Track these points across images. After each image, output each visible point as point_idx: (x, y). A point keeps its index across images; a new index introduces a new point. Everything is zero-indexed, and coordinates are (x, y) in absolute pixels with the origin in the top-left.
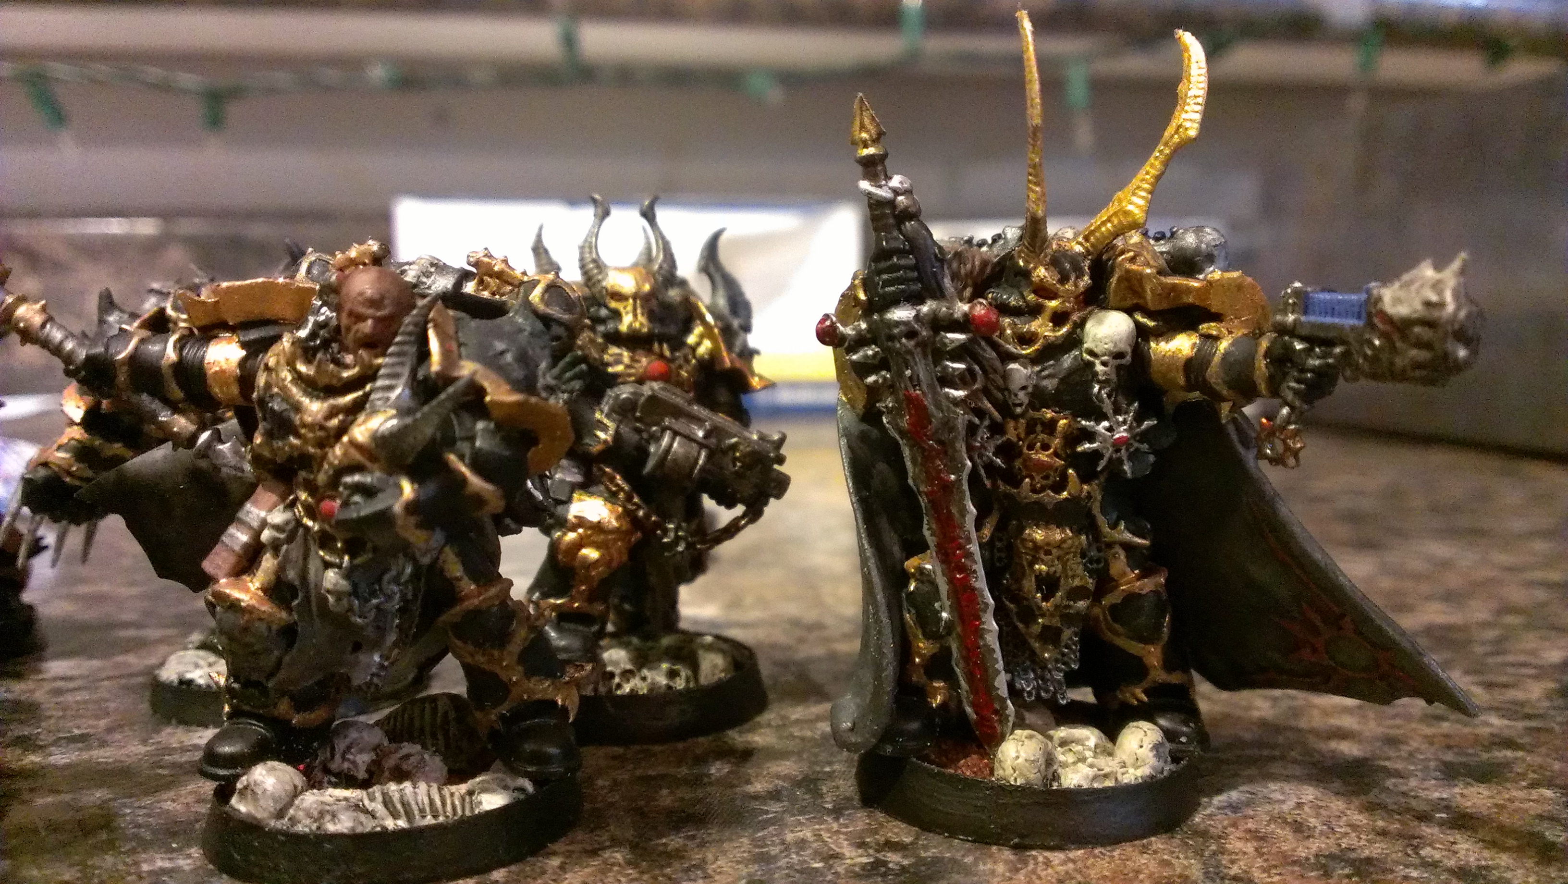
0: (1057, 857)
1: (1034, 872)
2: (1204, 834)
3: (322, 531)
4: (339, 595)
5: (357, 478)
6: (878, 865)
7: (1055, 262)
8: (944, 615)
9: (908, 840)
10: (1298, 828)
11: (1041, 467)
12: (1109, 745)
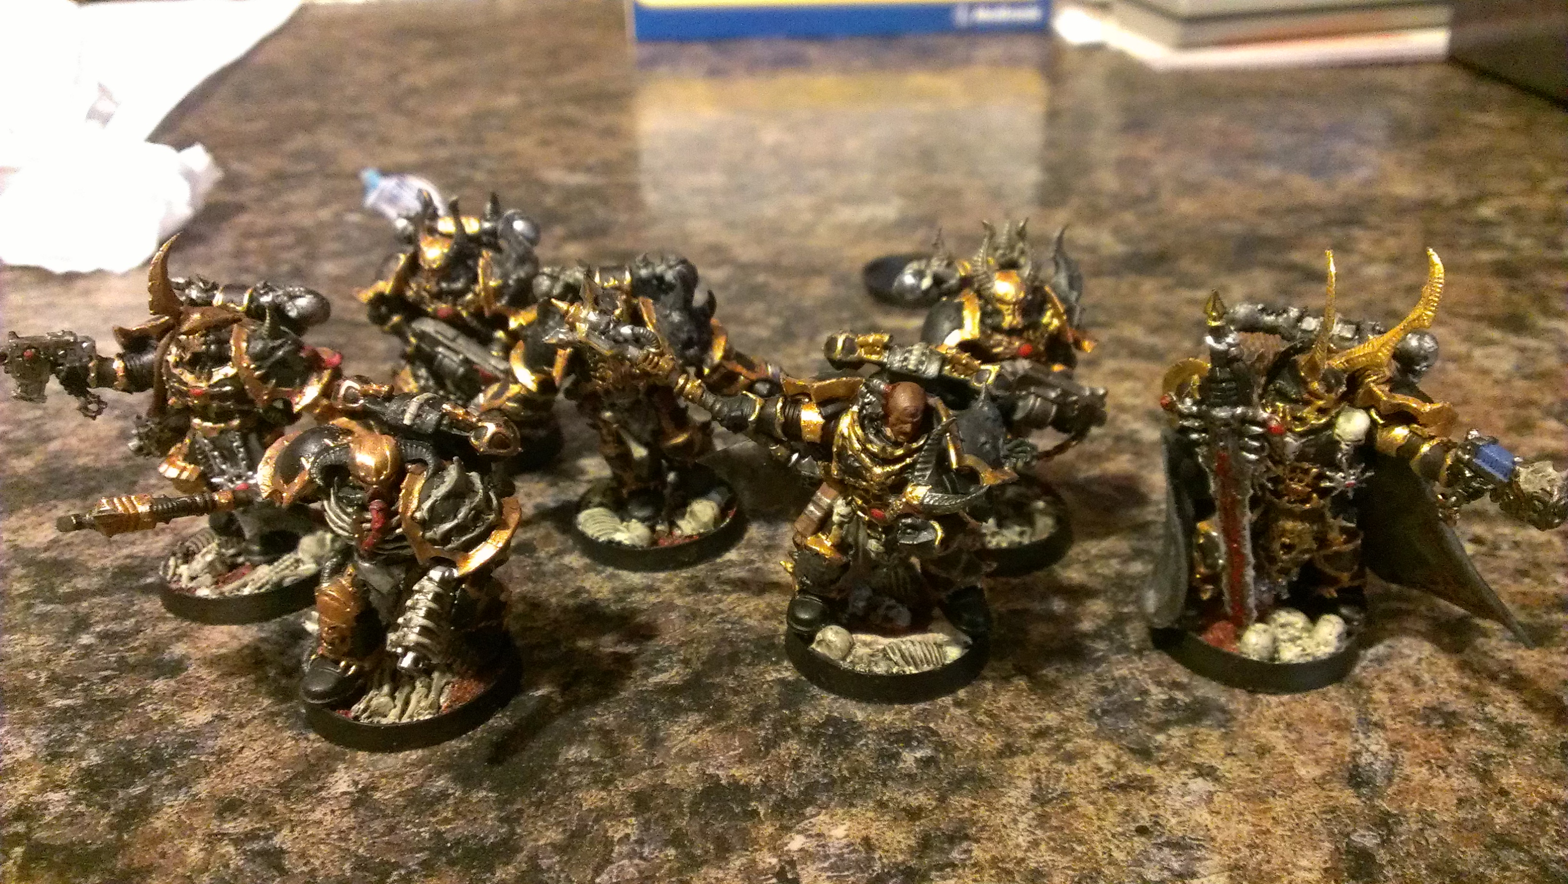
0: (1273, 699)
1: (1261, 712)
2: (1359, 685)
3: (870, 521)
4: (877, 554)
5: (909, 521)
6: (1172, 700)
7: (1324, 380)
8: (1221, 561)
9: (1185, 680)
10: (1417, 681)
11: (1295, 491)
12: (1310, 626)
